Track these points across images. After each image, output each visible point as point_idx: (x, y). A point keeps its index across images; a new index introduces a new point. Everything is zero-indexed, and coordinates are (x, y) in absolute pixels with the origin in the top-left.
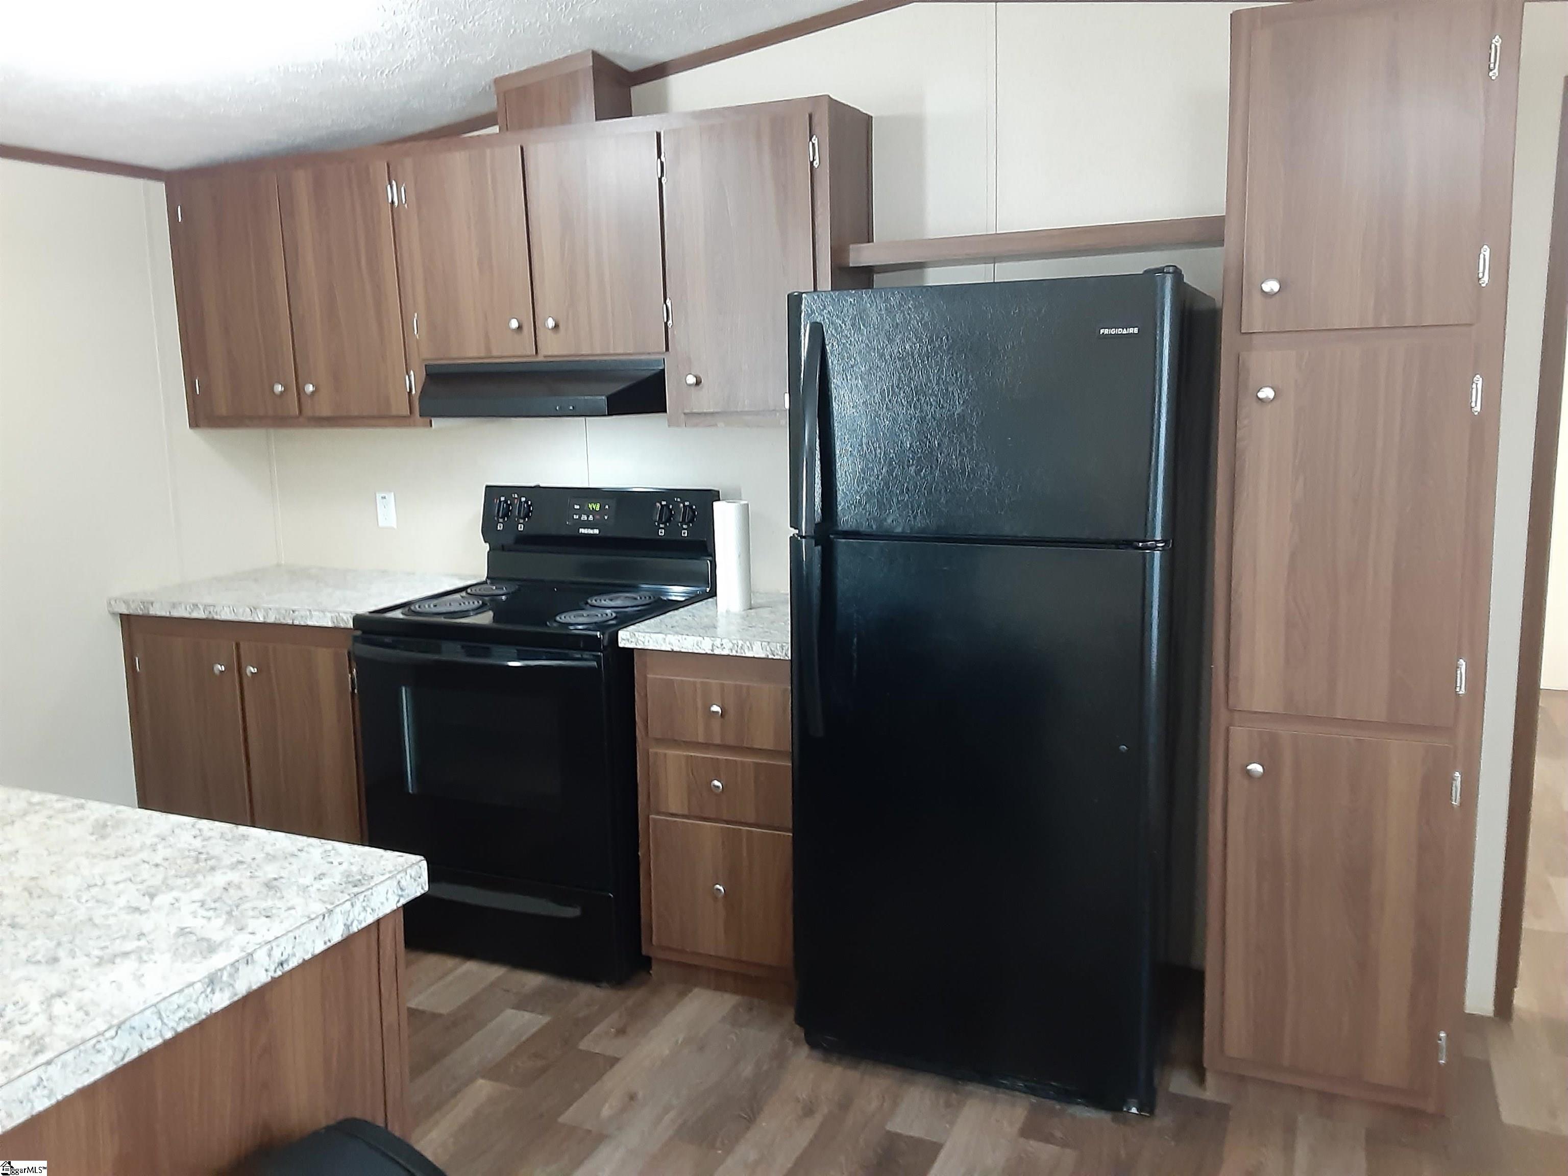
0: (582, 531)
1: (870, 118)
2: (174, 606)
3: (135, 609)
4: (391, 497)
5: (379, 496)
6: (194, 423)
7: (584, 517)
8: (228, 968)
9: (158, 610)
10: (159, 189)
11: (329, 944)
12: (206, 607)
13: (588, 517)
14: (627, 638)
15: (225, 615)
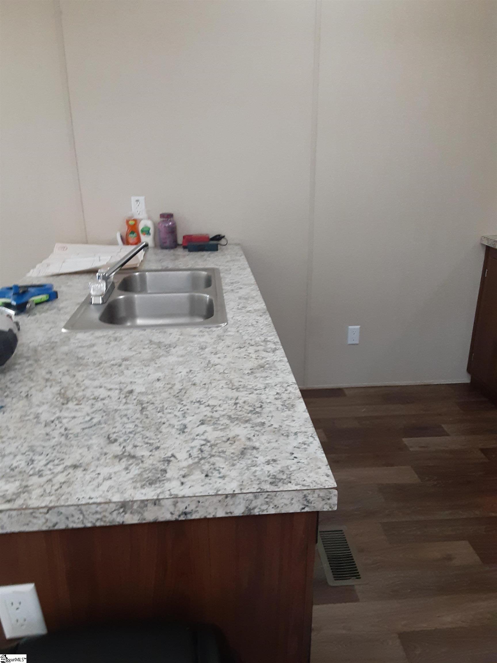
8: (139, 502)
11: (230, 515)
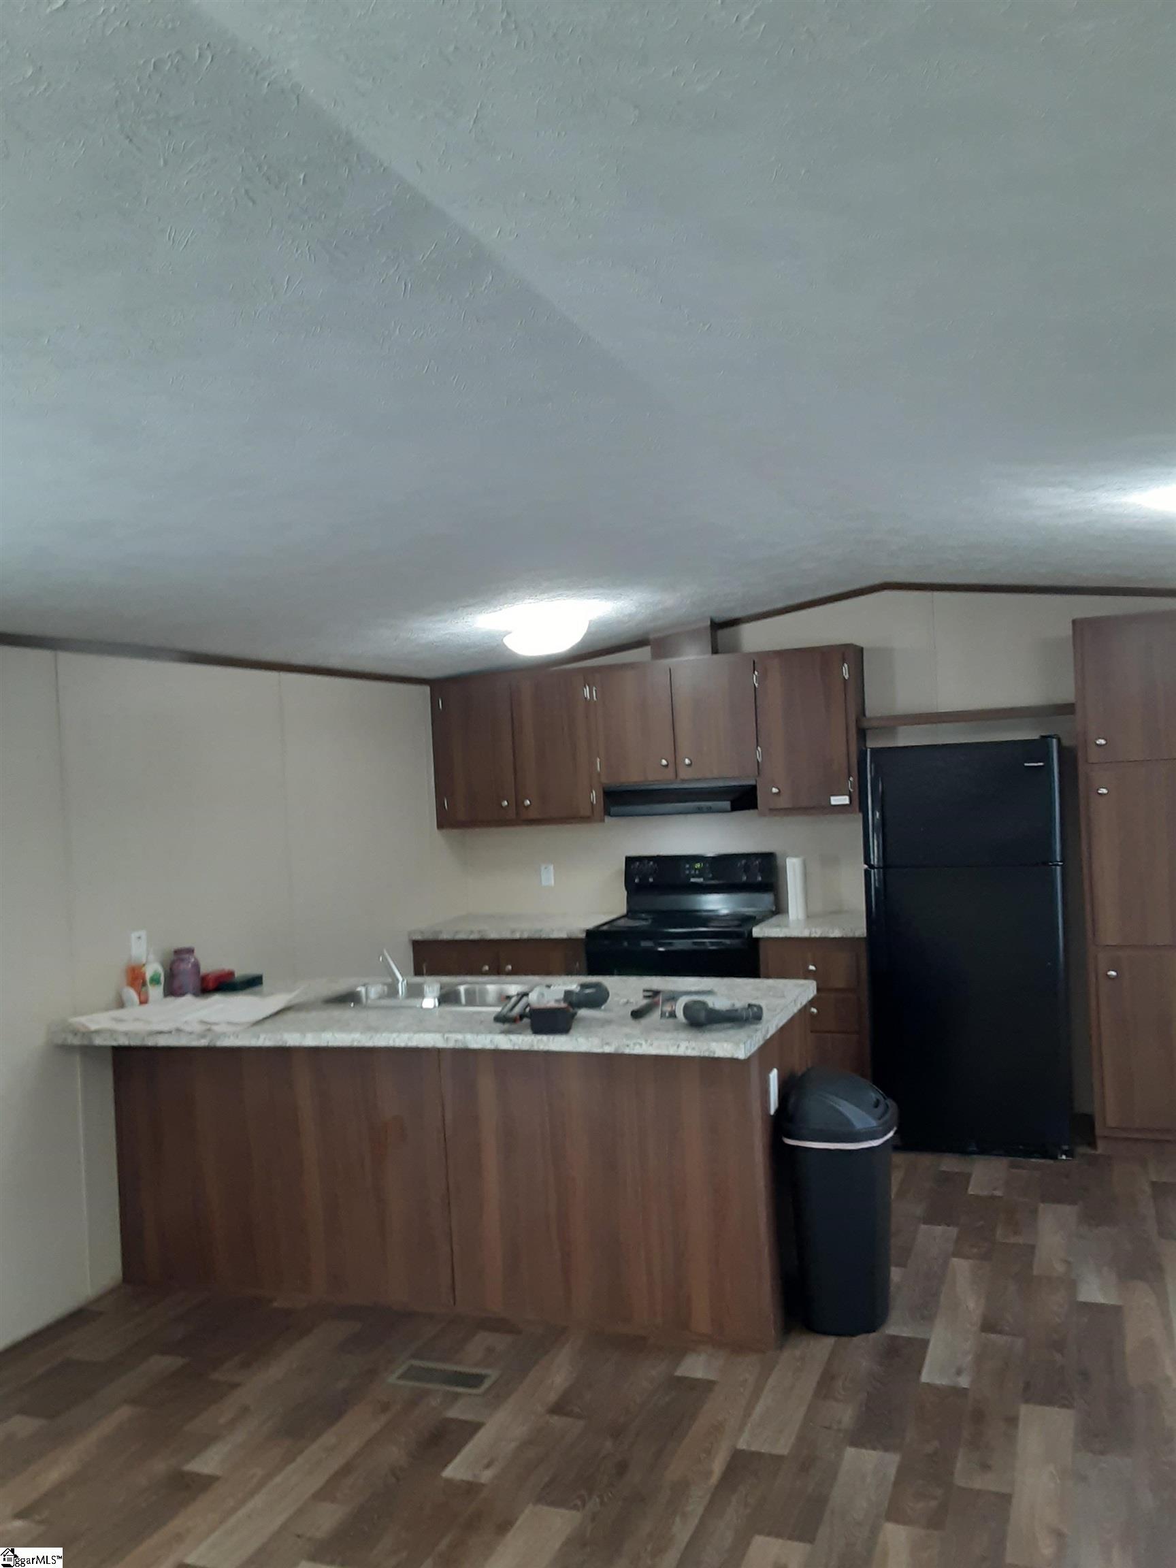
0: (693, 880)
1: (861, 650)
2: (457, 932)
3: (418, 937)
4: (551, 867)
5: (543, 868)
6: (440, 826)
7: (693, 872)
9: (445, 936)
10: (427, 689)
12: (479, 932)
13: (695, 871)
14: (757, 932)
15: (493, 935)
